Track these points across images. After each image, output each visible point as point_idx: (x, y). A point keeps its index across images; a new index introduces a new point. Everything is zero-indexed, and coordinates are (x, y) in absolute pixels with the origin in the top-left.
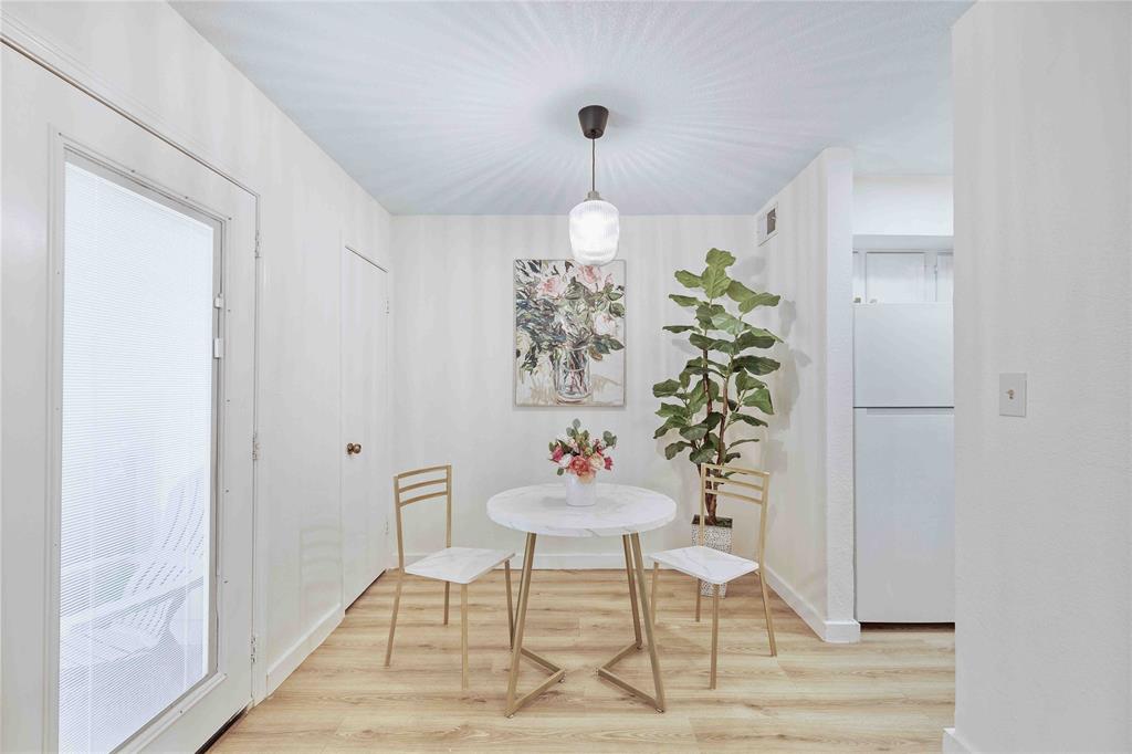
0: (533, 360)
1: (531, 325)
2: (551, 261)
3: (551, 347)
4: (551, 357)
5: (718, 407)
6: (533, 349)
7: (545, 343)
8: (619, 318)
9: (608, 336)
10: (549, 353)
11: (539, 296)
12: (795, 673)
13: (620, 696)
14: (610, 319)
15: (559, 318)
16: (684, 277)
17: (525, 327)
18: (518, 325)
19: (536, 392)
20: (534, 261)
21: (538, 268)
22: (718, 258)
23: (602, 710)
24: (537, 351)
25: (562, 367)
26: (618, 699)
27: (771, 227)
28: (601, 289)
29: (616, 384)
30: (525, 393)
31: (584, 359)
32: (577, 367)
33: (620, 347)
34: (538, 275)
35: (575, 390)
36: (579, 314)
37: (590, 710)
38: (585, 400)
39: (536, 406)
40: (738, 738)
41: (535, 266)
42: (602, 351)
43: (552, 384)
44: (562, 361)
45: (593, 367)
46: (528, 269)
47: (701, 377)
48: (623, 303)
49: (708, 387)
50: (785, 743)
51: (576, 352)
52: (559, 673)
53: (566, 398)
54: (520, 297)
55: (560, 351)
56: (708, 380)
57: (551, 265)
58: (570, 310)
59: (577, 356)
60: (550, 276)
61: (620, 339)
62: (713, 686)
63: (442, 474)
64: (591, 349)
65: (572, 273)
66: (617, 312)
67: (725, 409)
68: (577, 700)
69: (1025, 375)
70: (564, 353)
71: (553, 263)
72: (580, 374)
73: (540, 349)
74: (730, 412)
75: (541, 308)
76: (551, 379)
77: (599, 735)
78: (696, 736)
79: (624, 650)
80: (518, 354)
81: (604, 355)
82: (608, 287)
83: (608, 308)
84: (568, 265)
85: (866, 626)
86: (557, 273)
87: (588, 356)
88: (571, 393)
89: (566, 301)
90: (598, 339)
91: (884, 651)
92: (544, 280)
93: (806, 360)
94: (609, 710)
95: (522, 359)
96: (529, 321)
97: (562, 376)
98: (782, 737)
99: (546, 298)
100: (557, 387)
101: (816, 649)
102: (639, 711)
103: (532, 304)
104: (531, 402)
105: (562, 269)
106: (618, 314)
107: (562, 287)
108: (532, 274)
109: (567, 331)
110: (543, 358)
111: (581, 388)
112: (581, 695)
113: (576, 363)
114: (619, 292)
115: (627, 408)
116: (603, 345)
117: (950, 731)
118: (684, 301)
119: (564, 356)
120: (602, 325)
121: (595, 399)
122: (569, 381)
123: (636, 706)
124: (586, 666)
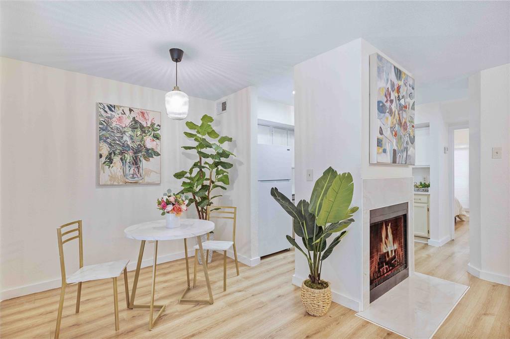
0: (110, 160)
1: (109, 140)
2: (121, 107)
3: (122, 153)
4: (121, 159)
5: (207, 183)
6: (110, 154)
7: (118, 151)
8: (158, 140)
9: (153, 149)
10: (120, 157)
11: (114, 125)
12: (247, 278)
13: (193, 306)
14: (154, 140)
15: (126, 138)
16: (190, 125)
17: (105, 141)
18: (100, 140)
19: (112, 178)
20: (110, 105)
21: (113, 109)
22: (206, 119)
23: (189, 312)
24: (113, 155)
25: (128, 165)
26: (193, 307)
27: (224, 108)
28: (149, 125)
29: (157, 173)
30: (105, 178)
31: (140, 161)
32: (136, 164)
33: (159, 155)
34: (113, 113)
35: (135, 176)
36: (137, 137)
37: (185, 314)
38: (141, 181)
39: (112, 185)
40: (241, 301)
41: (111, 108)
42: (149, 157)
43: (122, 173)
44: (128, 161)
45: (144, 164)
46: (107, 109)
47: (199, 170)
48: (160, 133)
49: (201, 174)
50: (255, 297)
51: (136, 156)
52: (163, 308)
53: (130, 180)
54: (101, 124)
55: (126, 155)
56: (202, 171)
57: (121, 109)
58: (132, 134)
59: (136, 158)
60: (120, 115)
61: (158, 151)
62: (225, 290)
63: (76, 226)
64: (144, 155)
65: (133, 115)
66: (157, 137)
67: (210, 183)
68: (177, 313)
69: (313, 170)
70: (129, 157)
71: (122, 108)
72: (138, 168)
73: (115, 154)
74: (212, 185)
75: (115, 131)
76: (121, 171)
77: (195, 319)
78: (228, 306)
79: (185, 291)
80: (101, 156)
81: (151, 159)
82: (153, 124)
83: (152, 134)
84: (131, 110)
85: (262, 258)
86: (125, 114)
87: (142, 159)
88: (133, 177)
89: (131, 129)
90: (148, 150)
91: (267, 264)
92: (117, 116)
93: (241, 163)
94: (192, 311)
95: (103, 159)
96: (108, 138)
97: (128, 169)
98: (253, 296)
99: (118, 126)
100: (125, 175)
101: (249, 270)
102: (204, 307)
103: (109, 129)
104: (109, 183)
105: (127, 112)
106: (158, 138)
107: (127, 121)
108: (109, 112)
109: (130, 145)
110: (117, 159)
111: (139, 175)
112: (177, 311)
113: (136, 162)
114: (158, 127)
115: (161, 184)
116: (151, 154)
117: (294, 275)
118: (190, 135)
119: (129, 158)
120: (149, 143)
121: (146, 181)
122: (132, 171)
123: (202, 306)
124: (171, 302)
